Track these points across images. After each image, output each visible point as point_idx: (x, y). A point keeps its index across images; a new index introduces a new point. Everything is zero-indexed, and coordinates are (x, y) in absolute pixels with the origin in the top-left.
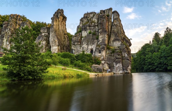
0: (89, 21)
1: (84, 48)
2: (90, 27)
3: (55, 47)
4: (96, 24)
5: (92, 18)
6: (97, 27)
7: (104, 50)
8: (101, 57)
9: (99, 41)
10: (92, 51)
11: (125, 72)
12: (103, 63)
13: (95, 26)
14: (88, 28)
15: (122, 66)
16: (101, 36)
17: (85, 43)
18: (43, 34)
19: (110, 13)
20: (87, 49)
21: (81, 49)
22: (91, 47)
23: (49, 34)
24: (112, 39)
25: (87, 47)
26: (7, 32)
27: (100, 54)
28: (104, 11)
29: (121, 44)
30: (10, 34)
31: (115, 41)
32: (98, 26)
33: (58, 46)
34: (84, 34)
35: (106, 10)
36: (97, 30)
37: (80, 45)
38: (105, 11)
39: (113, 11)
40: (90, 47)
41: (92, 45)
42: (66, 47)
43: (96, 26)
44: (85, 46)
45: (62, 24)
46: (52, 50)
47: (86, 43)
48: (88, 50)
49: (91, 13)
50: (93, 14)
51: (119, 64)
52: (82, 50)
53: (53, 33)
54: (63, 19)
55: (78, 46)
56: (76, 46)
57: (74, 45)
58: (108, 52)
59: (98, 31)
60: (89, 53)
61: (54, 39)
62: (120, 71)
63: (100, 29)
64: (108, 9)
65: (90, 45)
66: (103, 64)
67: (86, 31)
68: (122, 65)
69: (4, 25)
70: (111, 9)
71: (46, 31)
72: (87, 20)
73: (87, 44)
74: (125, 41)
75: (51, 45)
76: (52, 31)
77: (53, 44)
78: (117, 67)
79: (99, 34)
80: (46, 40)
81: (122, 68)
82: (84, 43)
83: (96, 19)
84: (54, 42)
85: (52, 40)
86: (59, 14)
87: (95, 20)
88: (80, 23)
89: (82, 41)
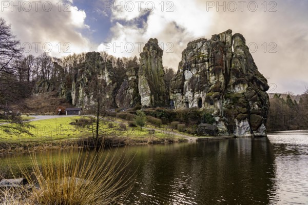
0: (194, 54)
1: (189, 98)
2: (197, 64)
3: (147, 97)
4: (206, 59)
5: (200, 48)
6: (207, 63)
7: (219, 99)
8: (214, 111)
9: (210, 86)
10: (200, 102)
11: (255, 134)
12: (217, 120)
13: (203, 61)
14: (193, 65)
15: (248, 126)
16: (214, 77)
17: (189, 90)
18: (130, 79)
19: (228, 39)
20: (192, 98)
21: (184, 98)
22: (198, 95)
23: (138, 77)
24: (233, 80)
25: (192, 96)
26: (83, 79)
27: (212, 107)
28: (218, 36)
29: (247, 89)
30: (87, 81)
31: (237, 84)
32: (208, 61)
33: (151, 95)
34: (188, 75)
35: (221, 34)
36: (207, 68)
37: (182, 92)
38: (220, 36)
39: (233, 34)
41: (201, 92)
42: (164, 95)
43: (205, 62)
44: (188, 94)
45: (156, 62)
46: (142, 102)
47: (191, 90)
48: (194, 100)
49: (199, 41)
50: (201, 42)
51: (243, 121)
52: (185, 100)
53: (142, 77)
54: (157, 54)
55: (179, 94)
56: (177, 94)
57: (174, 93)
58: (225, 102)
59: (209, 70)
60: (196, 105)
61: (144, 86)
62: (247, 133)
63: (211, 67)
64: (224, 33)
65: (197, 93)
66: (217, 123)
67: (190, 70)
68: (250, 123)
69: (80, 68)
70: (229, 32)
71: (134, 74)
72: (193, 52)
73: (192, 92)
74: (255, 83)
75: (141, 95)
76: (142, 73)
77: (144, 93)
78: (241, 127)
79: (210, 74)
80: (133, 87)
81: (249, 128)
82: (187, 89)
83: (205, 49)
84: (144, 90)
85: (142, 87)
86: (151, 47)
87: (204, 52)
88: (182, 57)
89: (185, 87)
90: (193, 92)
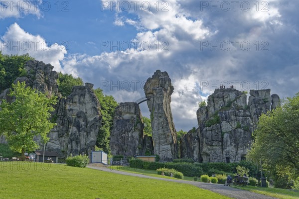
1: (231, 153)
2: (238, 117)
4: (248, 113)
6: (249, 118)
13: (245, 116)
14: (233, 117)
17: (231, 145)
20: (235, 154)
21: (224, 153)
22: (242, 151)
25: (235, 151)
28: (257, 92)
32: (250, 116)
33: (171, 144)
34: (227, 127)
35: (261, 91)
36: (251, 124)
37: (222, 146)
38: (260, 93)
39: (271, 94)
40: (240, 151)
41: (245, 148)
43: (247, 116)
44: (230, 148)
46: (158, 152)
47: (234, 144)
48: (237, 157)
52: (226, 155)
55: (217, 147)
56: (214, 147)
59: (253, 126)
61: (164, 131)
64: (264, 90)
65: (242, 149)
67: (228, 122)
73: (235, 146)
75: (157, 142)
76: (160, 115)
77: (162, 141)
84: (163, 136)
89: (225, 139)
90: (237, 146)
